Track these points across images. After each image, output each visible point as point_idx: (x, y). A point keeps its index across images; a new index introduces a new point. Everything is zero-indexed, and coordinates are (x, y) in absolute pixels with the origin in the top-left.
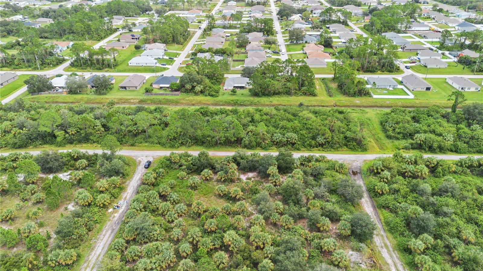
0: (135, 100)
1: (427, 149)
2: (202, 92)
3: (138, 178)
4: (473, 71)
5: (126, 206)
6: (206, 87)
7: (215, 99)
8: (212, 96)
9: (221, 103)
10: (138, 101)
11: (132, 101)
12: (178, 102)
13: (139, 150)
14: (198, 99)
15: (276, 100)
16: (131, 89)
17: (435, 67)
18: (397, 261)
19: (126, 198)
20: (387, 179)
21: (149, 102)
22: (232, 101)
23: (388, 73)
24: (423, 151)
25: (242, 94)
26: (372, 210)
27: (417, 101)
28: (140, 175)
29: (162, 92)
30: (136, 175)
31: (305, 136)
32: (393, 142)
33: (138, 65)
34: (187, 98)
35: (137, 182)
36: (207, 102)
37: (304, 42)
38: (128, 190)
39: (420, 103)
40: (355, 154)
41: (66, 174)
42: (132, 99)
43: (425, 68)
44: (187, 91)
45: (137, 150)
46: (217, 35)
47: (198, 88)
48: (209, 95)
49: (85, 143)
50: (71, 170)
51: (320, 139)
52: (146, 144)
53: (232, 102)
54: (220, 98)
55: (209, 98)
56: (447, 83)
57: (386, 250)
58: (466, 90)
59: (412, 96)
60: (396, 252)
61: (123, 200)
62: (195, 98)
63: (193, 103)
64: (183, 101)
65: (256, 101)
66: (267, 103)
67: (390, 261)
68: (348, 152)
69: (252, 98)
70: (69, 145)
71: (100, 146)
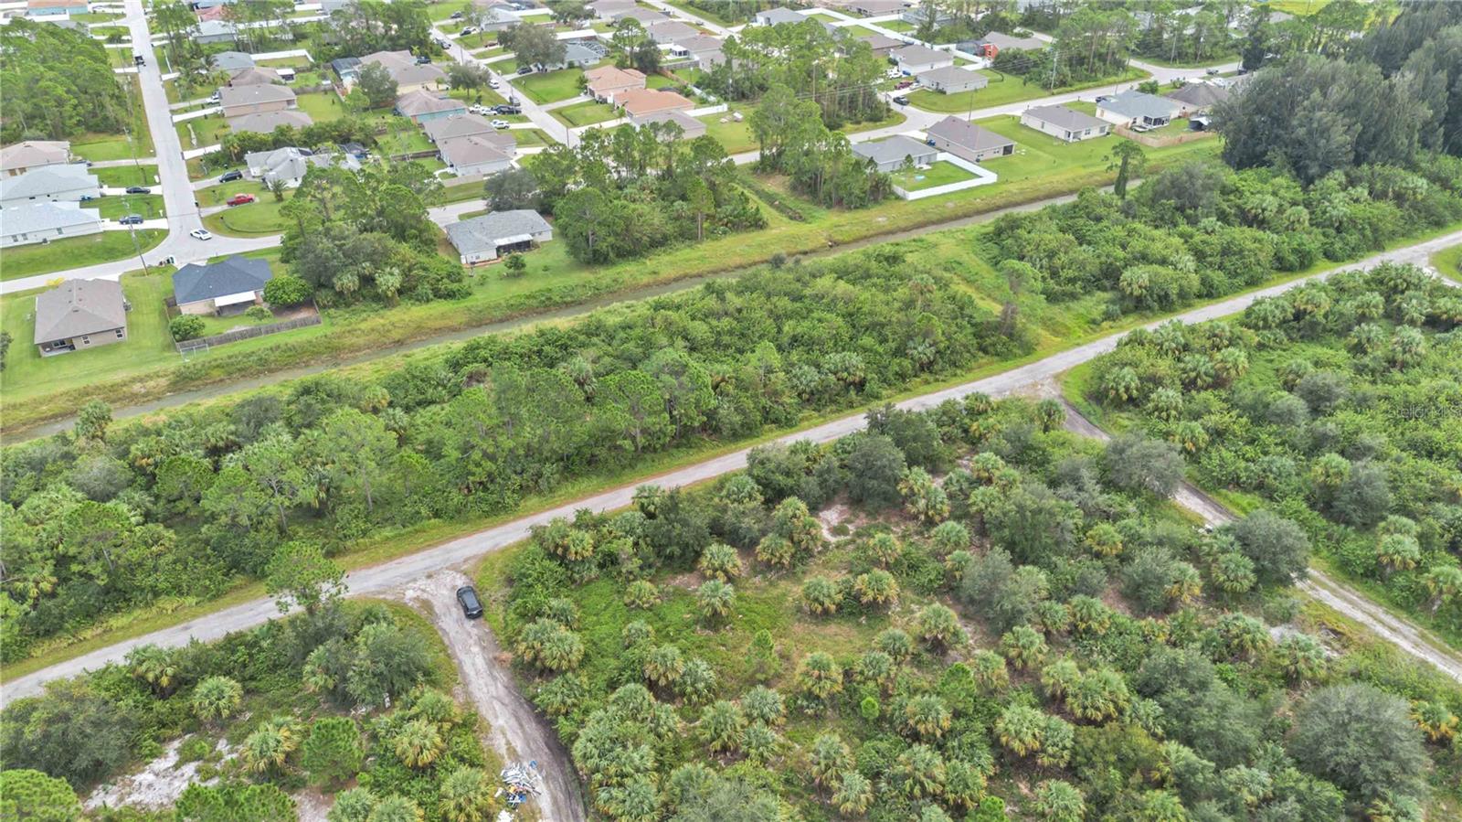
0: (152, 383)
1: (1156, 306)
2: (406, 291)
3: (480, 662)
4: (1046, 86)
5: (546, 779)
6: (410, 270)
7: (468, 303)
8: (450, 295)
9: (498, 314)
10: (163, 382)
11: (137, 387)
12: (338, 349)
13: (375, 562)
14: (406, 318)
15: (664, 263)
16: (93, 342)
17: (961, 89)
18: (1373, 609)
19: (512, 751)
20: (1176, 408)
21: (217, 374)
22: (528, 297)
23: (871, 124)
24: (1148, 313)
25: (546, 269)
26: (1199, 501)
27: (1014, 188)
28: (476, 649)
29: (238, 325)
30: (462, 656)
31: (876, 352)
32: (1068, 308)
33: (21, 242)
34: (363, 326)
35: (495, 679)
36: (449, 323)
37: (565, 66)
38: (490, 718)
39: (1022, 191)
40: (1018, 367)
41: (160, 764)
42: (134, 380)
43: (942, 96)
44: (342, 300)
45: (368, 566)
46: (248, 78)
47: (390, 280)
48: (438, 295)
49: (117, 610)
50: (172, 739)
51: (920, 349)
52: (388, 532)
53: (534, 302)
54: (480, 299)
55: (439, 307)
56: (1025, 127)
57: (1326, 592)
58: (1083, 137)
59: (989, 177)
60: (1346, 586)
61: (507, 762)
62: (394, 319)
63: (396, 335)
64: (354, 340)
65: (608, 281)
66: (645, 279)
67: (1360, 617)
68: (995, 366)
69: (586, 276)
70: (46, 646)
71: (191, 600)
